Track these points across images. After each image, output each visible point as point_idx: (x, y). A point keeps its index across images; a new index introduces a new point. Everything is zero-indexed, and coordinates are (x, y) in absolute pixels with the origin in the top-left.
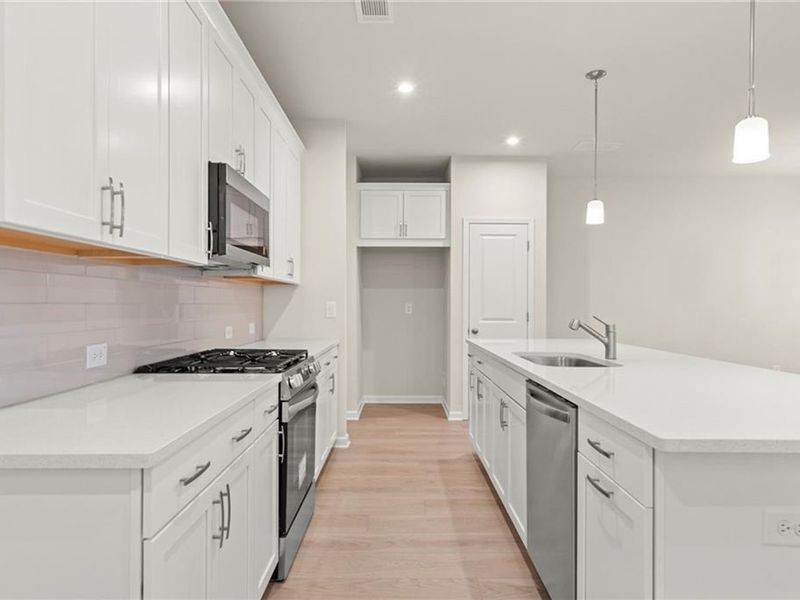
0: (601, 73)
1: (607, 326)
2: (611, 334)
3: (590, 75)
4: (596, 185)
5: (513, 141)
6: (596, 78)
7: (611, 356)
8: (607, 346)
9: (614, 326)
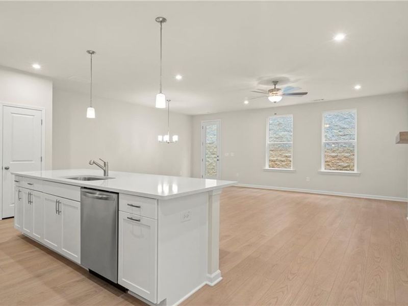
0: (93, 53)
1: (105, 163)
2: (107, 166)
3: (89, 52)
4: (91, 101)
5: (36, 66)
6: (91, 54)
7: (106, 175)
8: (105, 171)
9: (108, 163)
